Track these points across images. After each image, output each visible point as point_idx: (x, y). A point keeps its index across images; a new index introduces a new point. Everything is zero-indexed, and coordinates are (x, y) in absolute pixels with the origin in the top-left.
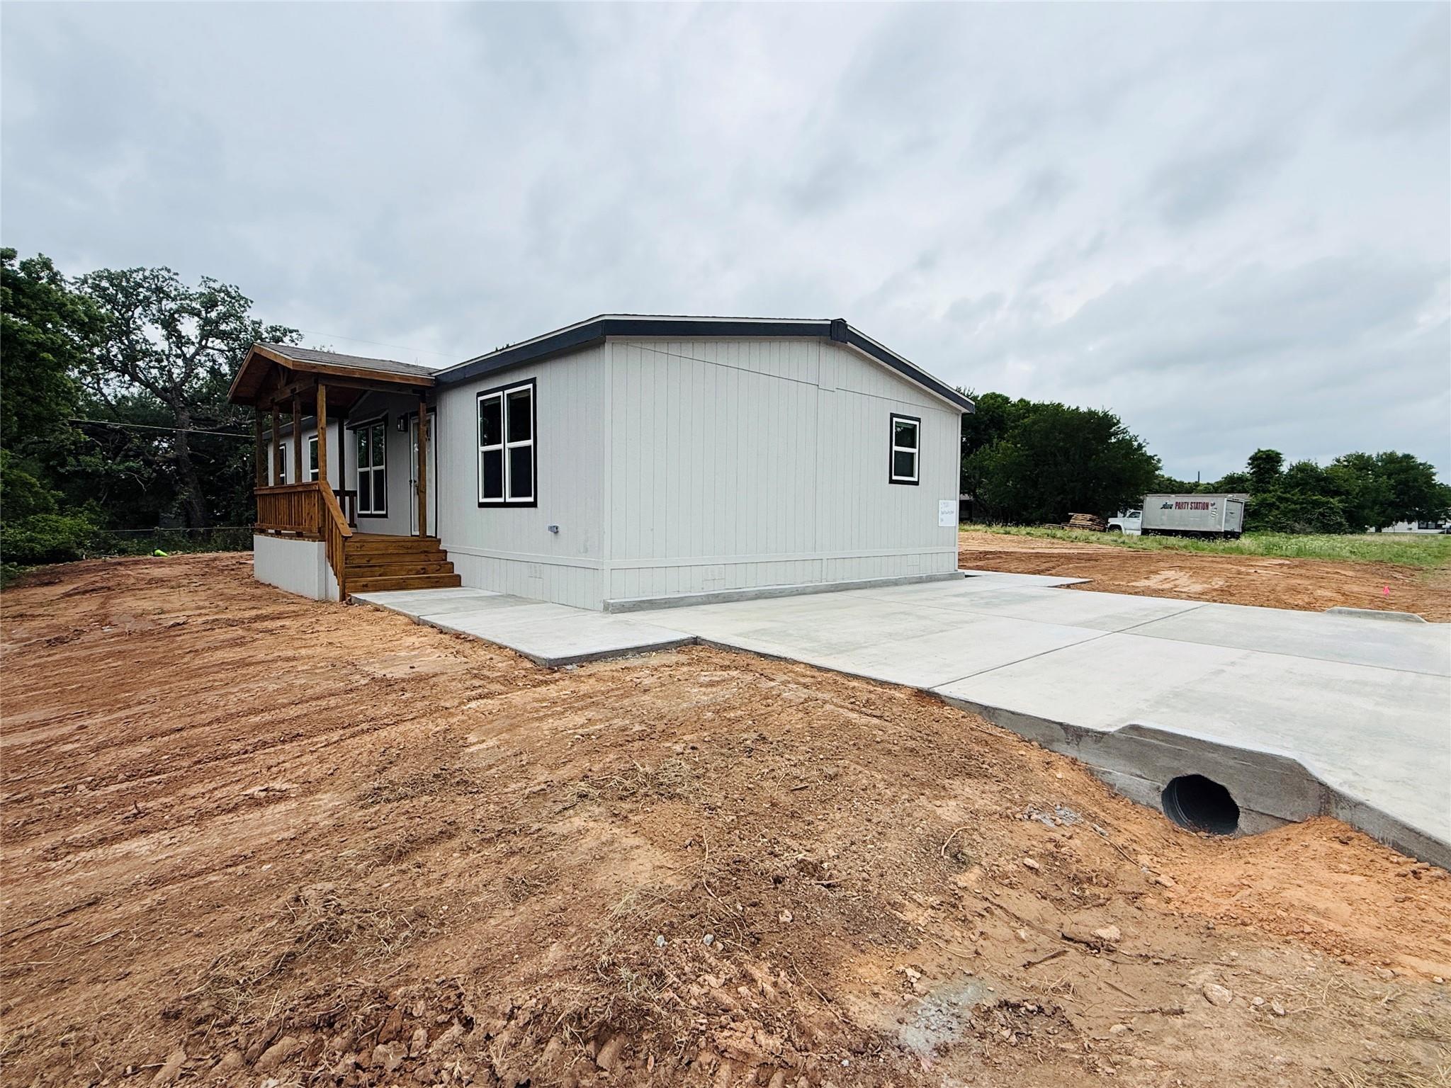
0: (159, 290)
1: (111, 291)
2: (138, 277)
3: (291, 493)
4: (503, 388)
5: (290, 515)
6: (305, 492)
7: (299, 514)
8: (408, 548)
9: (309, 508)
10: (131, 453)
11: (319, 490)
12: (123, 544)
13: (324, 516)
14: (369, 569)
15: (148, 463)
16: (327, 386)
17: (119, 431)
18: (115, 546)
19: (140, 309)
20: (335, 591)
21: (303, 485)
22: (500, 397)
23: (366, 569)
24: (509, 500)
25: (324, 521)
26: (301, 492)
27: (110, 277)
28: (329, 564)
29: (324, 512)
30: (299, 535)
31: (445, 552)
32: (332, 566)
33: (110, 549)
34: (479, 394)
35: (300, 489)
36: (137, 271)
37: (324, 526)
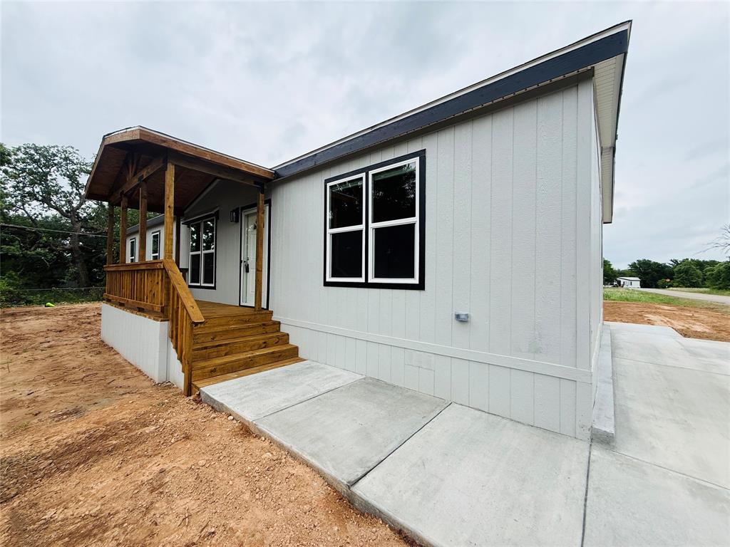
0: (66, 159)
1: (37, 157)
2: (54, 151)
3: (134, 270)
4: (366, 170)
5: (132, 290)
6: (147, 270)
7: (141, 291)
8: (246, 322)
9: (153, 286)
10: (41, 245)
11: (164, 268)
12: (31, 298)
13: (168, 294)
14: (216, 349)
15: (51, 251)
16: (175, 165)
17: (35, 233)
18: (24, 299)
19: (55, 168)
20: (179, 378)
21: (146, 264)
22: (361, 179)
23: (212, 350)
24: (372, 280)
25: (168, 299)
26: (144, 270)
27: (36, 149)
28: (172, 345)
29: (168, 290)
30: (141, 310)
31: (279, 323)
32: (176, 348)
33: (19, 301)
34: (327, 181)
35: (143, 267)
36: (54, 147)
37: (167, 305)
